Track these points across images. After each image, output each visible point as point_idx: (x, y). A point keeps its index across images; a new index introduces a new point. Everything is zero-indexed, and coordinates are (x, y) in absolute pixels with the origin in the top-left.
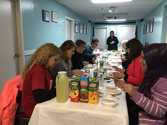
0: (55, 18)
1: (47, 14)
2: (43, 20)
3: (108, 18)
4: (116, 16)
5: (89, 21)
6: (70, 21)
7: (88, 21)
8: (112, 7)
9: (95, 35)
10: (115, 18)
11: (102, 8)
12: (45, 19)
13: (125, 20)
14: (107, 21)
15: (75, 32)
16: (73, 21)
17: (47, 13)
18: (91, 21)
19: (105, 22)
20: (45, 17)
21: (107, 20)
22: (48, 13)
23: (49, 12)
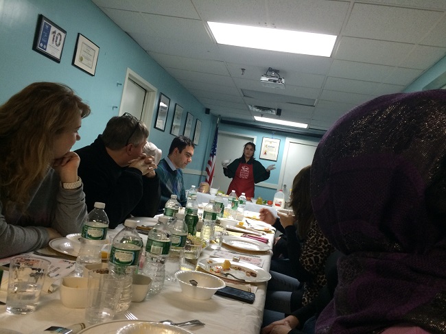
0: (88, 59)
1: (54, 32)
2: (35, 48)
3: (257, 110)
4: (283, 106)
5: (207, 111)
6: (146, 91)
7: (204, 110)
8: (271, 70)
9: (217, 152)
10: (279, 113)
11: (243, 70)
12: (42, 48)
13: (305, 126)
14: (255, 121)
15: (155, 127)
16: (153, 91)
17: (58, 31)
18: (211, 111)
19: (250, 121)
20: (44, 41)
21: (258, 118)
22: (63, 34)
23: (65, 32)
